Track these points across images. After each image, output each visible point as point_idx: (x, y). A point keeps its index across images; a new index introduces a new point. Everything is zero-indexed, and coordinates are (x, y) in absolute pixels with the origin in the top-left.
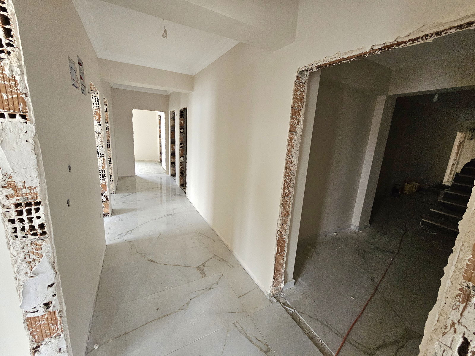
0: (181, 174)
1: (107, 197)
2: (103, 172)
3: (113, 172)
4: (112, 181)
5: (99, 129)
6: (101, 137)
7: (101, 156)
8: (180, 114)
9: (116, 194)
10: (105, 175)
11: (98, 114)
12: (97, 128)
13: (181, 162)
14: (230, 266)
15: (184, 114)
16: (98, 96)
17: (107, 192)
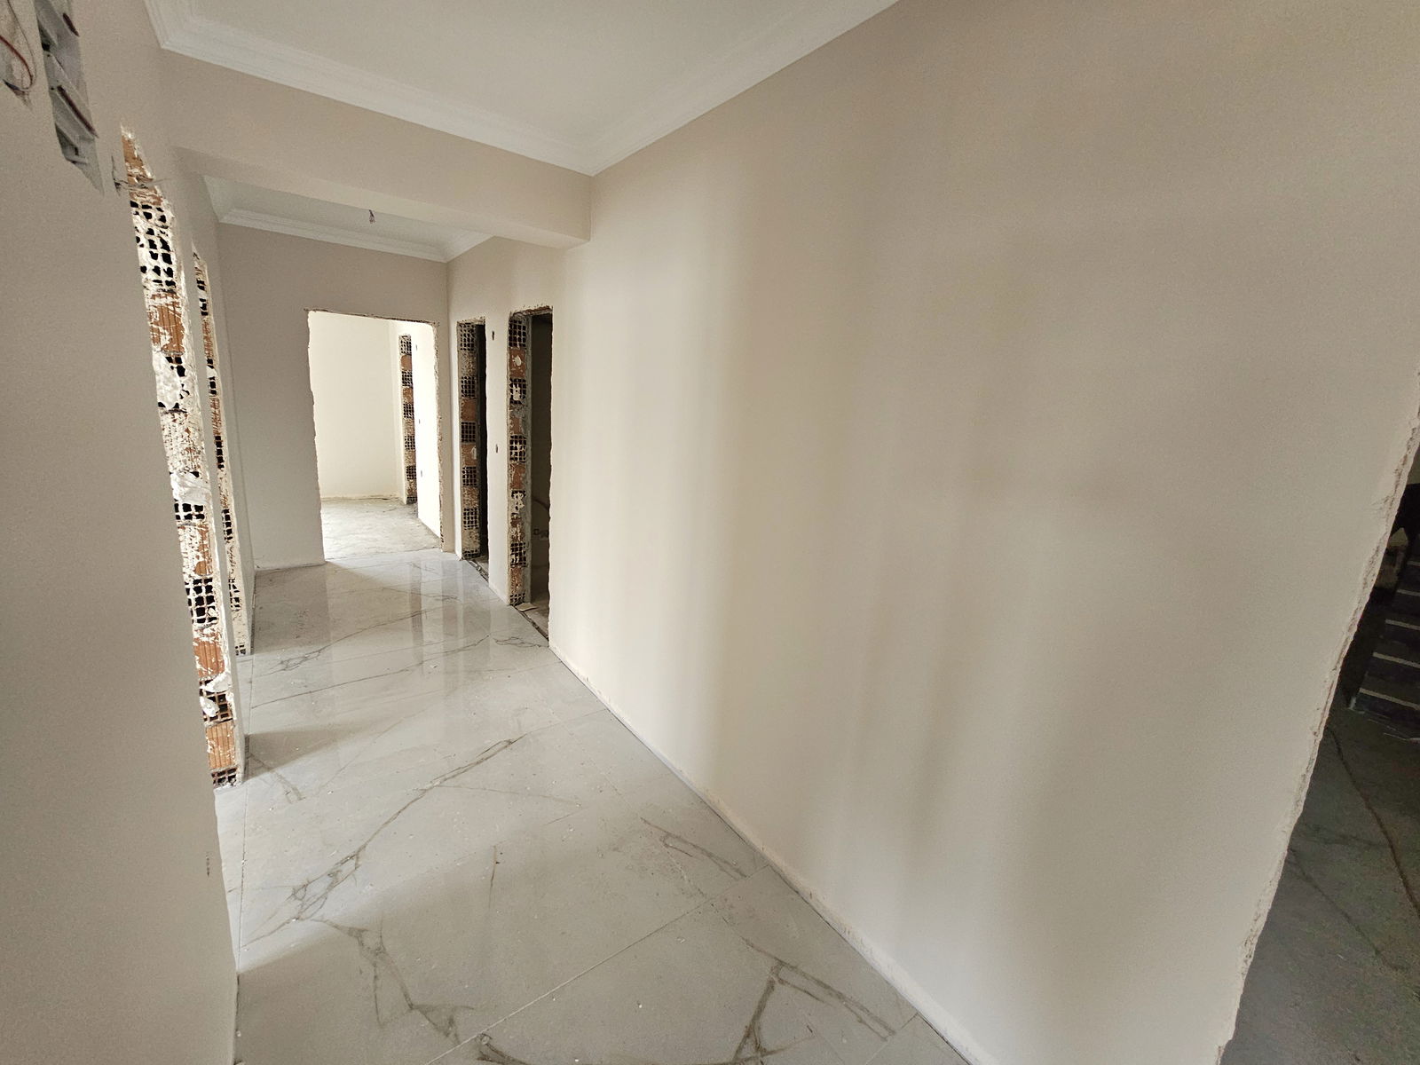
0: (516, 555)
1: (222, 697)
2: (204, 589)
3: (238, 566)
4: (234, 603)
5: (178, 392)
6: (187, 431)
7: (189, 517)
8: (510, 332)
9: (254, 656)
10: (211, 599)
11: (170, 320)
12: (168, 387)
13: (515, 511)
14: (870, 1023)
15: (524, 334)
16: (168, 232)
17: (221, 677)
